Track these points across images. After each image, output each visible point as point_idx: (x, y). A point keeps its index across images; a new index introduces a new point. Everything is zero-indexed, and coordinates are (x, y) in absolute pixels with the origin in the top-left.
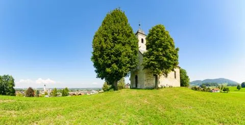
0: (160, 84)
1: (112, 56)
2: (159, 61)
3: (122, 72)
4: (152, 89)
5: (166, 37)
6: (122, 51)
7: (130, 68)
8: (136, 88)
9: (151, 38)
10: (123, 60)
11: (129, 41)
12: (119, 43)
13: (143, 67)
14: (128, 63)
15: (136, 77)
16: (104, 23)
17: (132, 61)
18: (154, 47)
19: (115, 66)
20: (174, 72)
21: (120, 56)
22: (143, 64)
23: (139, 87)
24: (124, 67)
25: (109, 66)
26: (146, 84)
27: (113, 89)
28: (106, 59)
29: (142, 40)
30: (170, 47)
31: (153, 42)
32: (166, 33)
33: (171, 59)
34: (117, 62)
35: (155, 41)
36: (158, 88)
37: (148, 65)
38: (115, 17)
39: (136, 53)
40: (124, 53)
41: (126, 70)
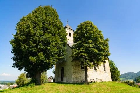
1: (40, 44)
8: (62, 82)
11: (59, 33)
12: (49, 33)
13: (72, 59)
14: (57, 53)
15: (63, 70)
16: (35, 11)
17: (60, 53)
19: (41, 55)
22: (72, 56)
23: (65, 81)
24: (52, 58)
25: (34, 54)
27: (34, 83)
28: (32, 47)
29: (70, 34)
34: (44, 51)
38: (47, 11)
39: (65, 44)
41: (54, 60)
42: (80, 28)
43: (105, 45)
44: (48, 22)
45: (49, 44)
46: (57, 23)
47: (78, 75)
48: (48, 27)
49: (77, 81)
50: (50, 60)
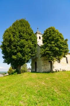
1: (18, 47)
2: (53, 51)
3: (25, 60)
4: (48, 72)
5: (56, 33)
6: (25, 44)
7: (31, 56)
8: (35, 72)
9: (45, 35)
10: (26, 50)
11: (31, 38)
12: (24, 39)
13: (40, 56)
14: (30, 52)
15: (36, 63)
16: (14, 24)
17: (32, 52)
18: (48, 41)
19: (19, 54)
20: (65, 58)
21: (24, 48)
22: (40, 54)
23: (37, 71)
24: (26, 56)
25: (15, 54)
26: (43, 69)
27: (17, 73)
28: (13, 49)
30: (60, 40)
32: (56, 31)
33: (62, 48)
34: (21, 52)
35: (49, 37)
38: (22, 23)
39: (35, 46)
40: (27, 46)
41: (28, 57)
42: (46, 33)
43: (65, 44)
44: (23, 31)
45: (24, 46)
46: (29, 31)
47: (47, 67)
48: (23, 35)
49: (46, 71)
50: (25, 57)
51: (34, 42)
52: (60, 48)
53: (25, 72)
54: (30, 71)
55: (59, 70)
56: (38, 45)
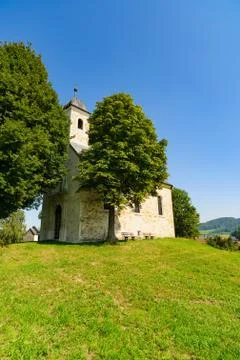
0: (122, 230)
2: (119, 173)
3: (17, 195)
4: (99, 243)
5: (136, 118)
6: (22, 139)
7: (41, 184)
8: (56, 241)
9: (100, 119)
10: (25, 162)
11: (46, 120)
13: (77, 185)
14: (38, 171)
15: (59, 211)
17: (48, 168)
18: (107, 140)
20: (156, 198)
21: (15, 152)
22: (77, 179)
23: (63, 238)
24: (24, 182)
26: (82, 230)
29: (80, 123)
30: (144, 139)
31: (106, 129)
32: (136, 110)
33: (148, 166)
35: (110, 126)
36: (115, 242)
37: (91, 181)
38: (16, 58)
39: (62, 148)
40: (30, 146)
41: (31, 188)
42: (101, 111)
43: (158, 156)
44: (17, 89)
45: (16, 146)
46: (41, 92)
47: (95, 225)
48: (14, 103)
49: (91, 237)
50: (18, 188)
51: (60, 135)
52: (142, 164)
53: (14, 242)
54: (36, 238)
55: (135, 234)
56: (71, 146)
